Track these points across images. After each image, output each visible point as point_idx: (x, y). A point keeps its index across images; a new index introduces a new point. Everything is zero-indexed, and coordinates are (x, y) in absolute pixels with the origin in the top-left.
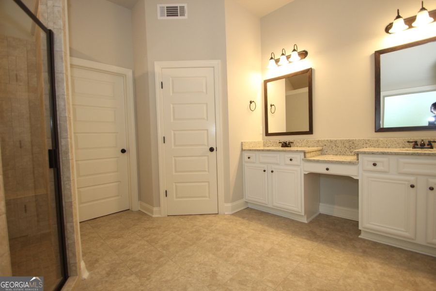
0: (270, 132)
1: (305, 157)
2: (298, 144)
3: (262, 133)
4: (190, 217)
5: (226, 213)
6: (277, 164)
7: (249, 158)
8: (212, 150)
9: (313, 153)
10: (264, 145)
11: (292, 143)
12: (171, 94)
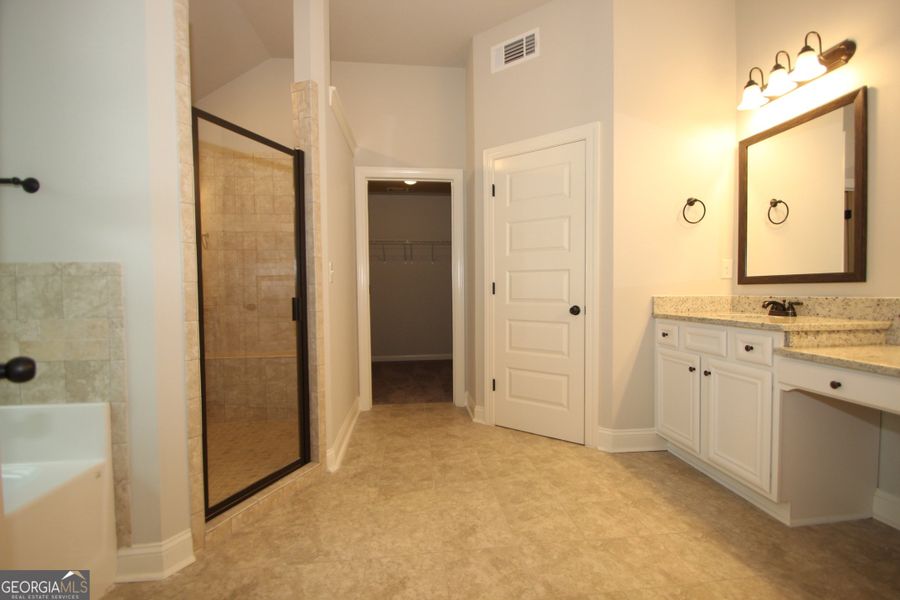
0: (750, 272)
1: (787, 344)
2: (819, 309)
3: (730, 276)
4: (528, 437)
5: (600, 448)
6: (718, 356)
7: (664, 335)
8: (575, 311)
9: (837, 336)
10: (734, 308)
11: (798, 304)
12: (508, 204)
